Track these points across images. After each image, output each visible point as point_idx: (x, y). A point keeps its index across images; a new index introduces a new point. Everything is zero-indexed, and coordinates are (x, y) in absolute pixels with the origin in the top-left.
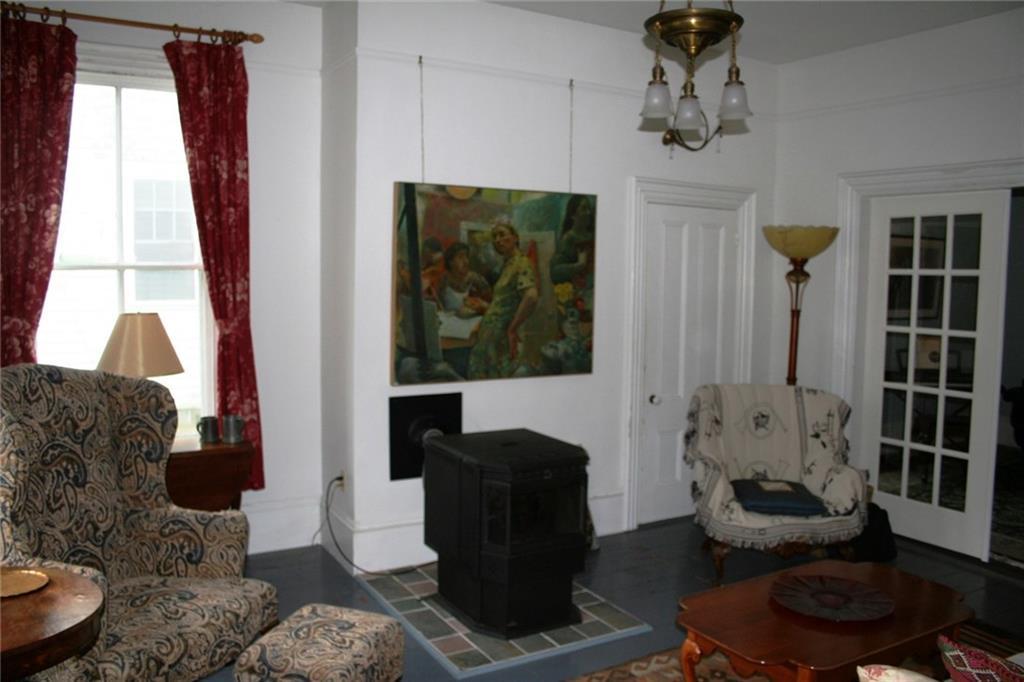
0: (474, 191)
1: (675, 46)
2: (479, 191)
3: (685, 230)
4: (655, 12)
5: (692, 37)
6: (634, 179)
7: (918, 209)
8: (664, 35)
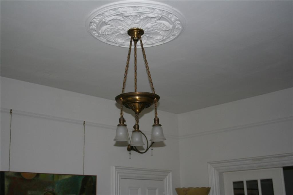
0: (36, 174)
1: (130, 108)
2: (38, 175)
3: (140, 190)
4: (120, 93)
5: (137, 104)
6: (114, 167)
7: (245, 177)
8: (124, 103)
